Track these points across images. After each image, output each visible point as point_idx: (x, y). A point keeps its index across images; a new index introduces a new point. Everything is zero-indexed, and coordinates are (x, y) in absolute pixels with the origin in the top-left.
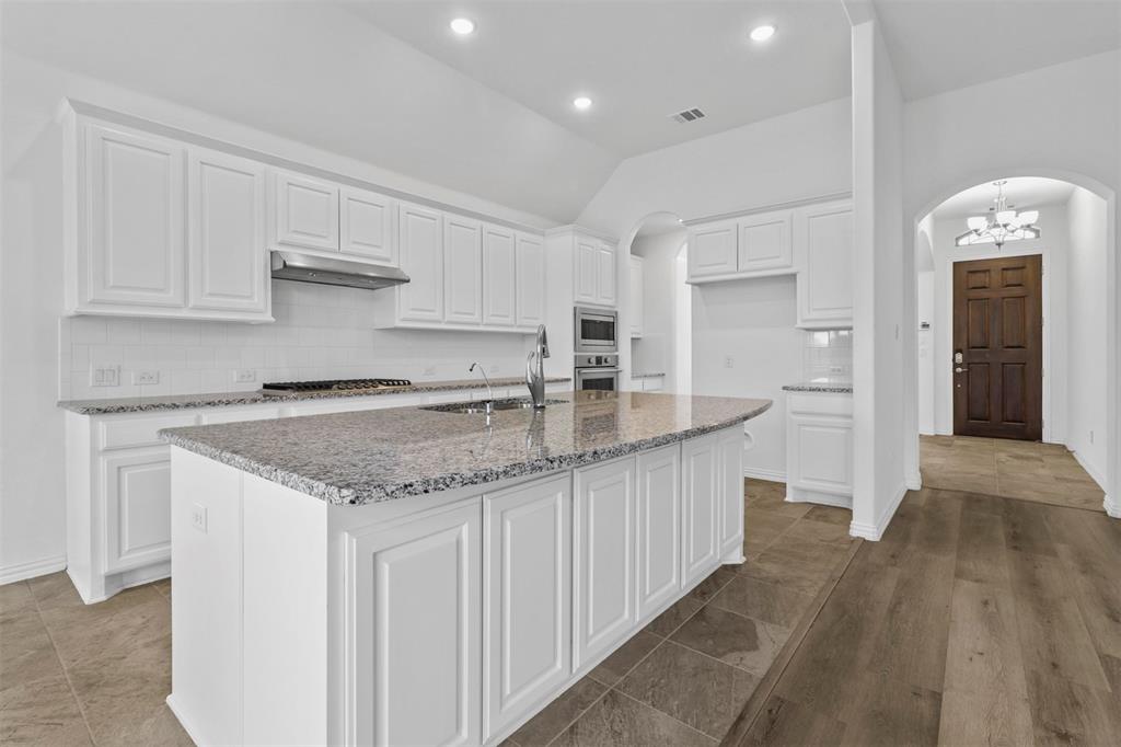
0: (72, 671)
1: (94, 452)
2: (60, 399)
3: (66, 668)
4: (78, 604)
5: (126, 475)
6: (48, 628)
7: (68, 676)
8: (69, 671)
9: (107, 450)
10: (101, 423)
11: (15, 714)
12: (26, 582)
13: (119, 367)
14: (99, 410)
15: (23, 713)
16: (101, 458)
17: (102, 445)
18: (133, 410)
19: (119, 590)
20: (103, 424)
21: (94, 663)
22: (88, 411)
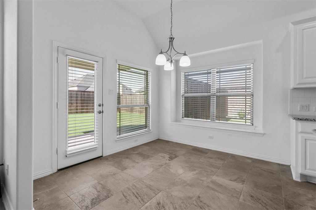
0: (285, 199)
1: (297, 132)
2: (289, 114)
3: (283, 197)
4: (291, 178)
5: (308, 142)
6: (281, 181)
7: (283, 200)
8: (284, 198)
9: (301, 132)
10: (299, 123)
11: (268, 200)
12: (279, 164)
13: (309, 105)
14: (298, 119)
15: (270, 202)
16: (299, 135)
17: (300, 130)
18: (311, 120)
19: (305, 181)
20: (300, 123)
21: (292, 201)
22: (295, 119)
